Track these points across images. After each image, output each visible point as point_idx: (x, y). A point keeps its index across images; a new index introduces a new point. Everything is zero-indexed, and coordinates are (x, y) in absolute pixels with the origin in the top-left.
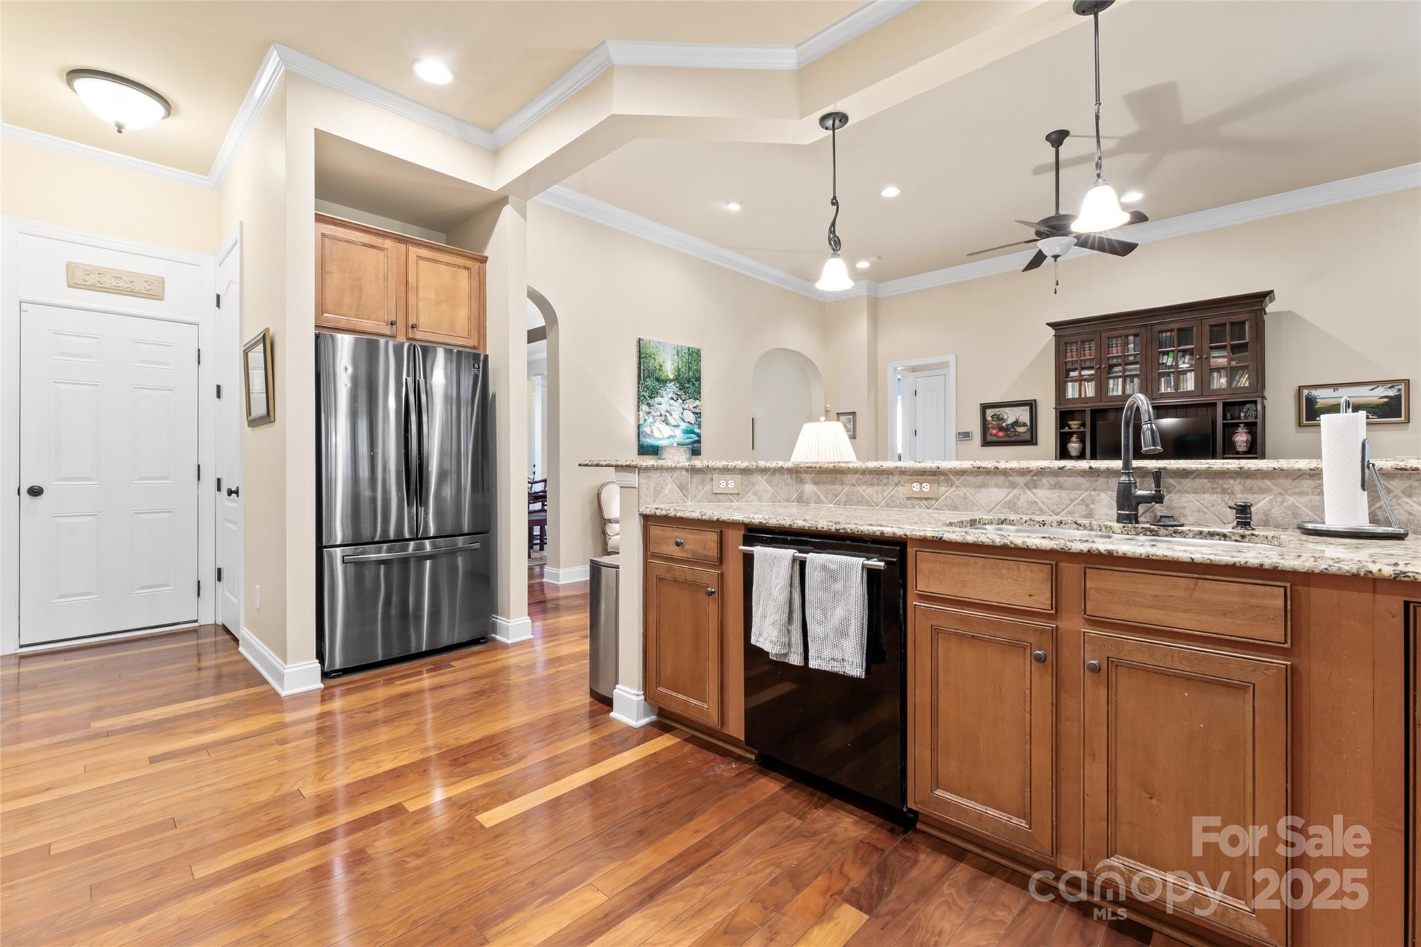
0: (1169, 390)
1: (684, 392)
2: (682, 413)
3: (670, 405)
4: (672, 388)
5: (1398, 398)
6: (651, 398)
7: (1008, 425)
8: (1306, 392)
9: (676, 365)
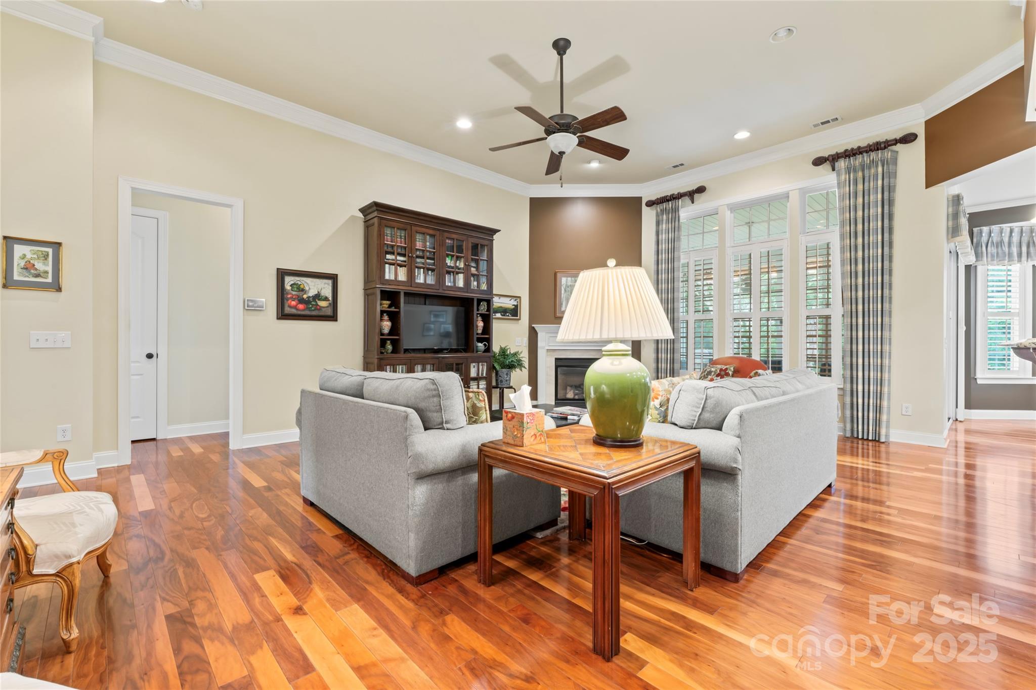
0: (450, 284)
7: (309, 297)
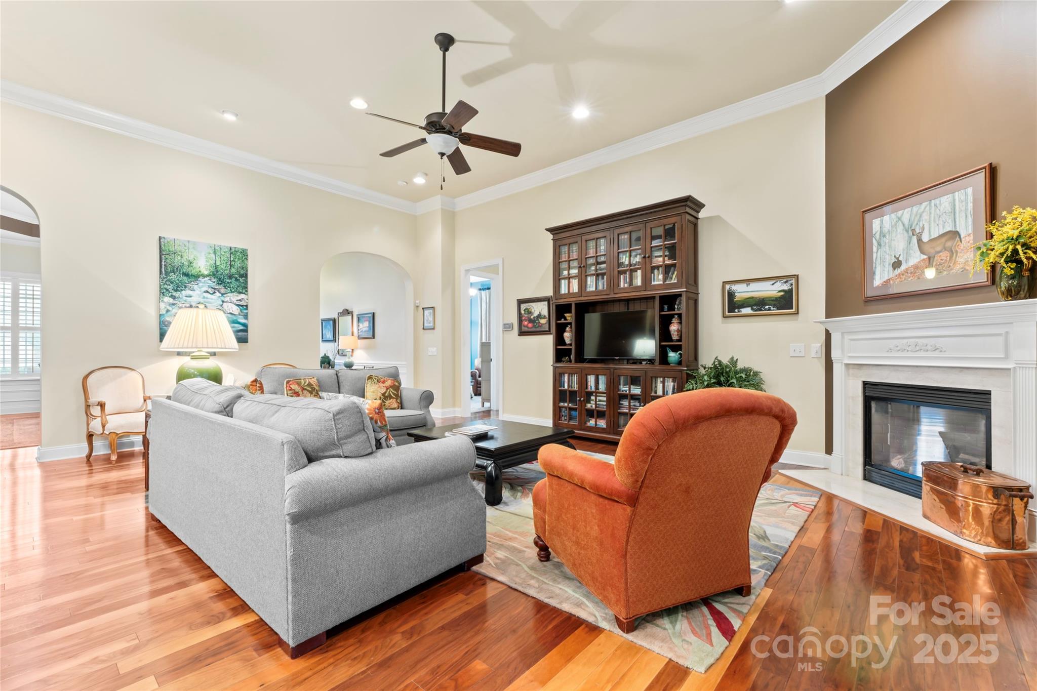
0: (626, 285)
1: (225, 287)
2: (222, 305)
3: (204, 297)
4: (206, 284)
5: (790, 291)
6: (176, 291)
7: (535, 317)
8: (727, 287)
9: (212, 262)
